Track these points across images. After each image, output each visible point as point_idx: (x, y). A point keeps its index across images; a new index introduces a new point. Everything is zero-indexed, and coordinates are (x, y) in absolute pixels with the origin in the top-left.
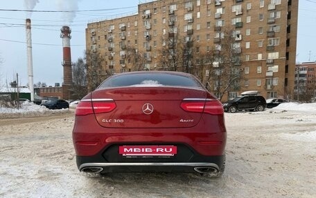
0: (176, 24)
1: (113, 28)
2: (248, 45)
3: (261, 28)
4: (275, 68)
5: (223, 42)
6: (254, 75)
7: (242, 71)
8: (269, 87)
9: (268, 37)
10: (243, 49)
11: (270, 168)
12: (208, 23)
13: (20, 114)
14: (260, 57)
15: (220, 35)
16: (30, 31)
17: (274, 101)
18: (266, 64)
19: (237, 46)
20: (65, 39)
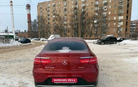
0: (78, 3)
1: (49, 5)
2: (110, 13)
3: (115, 5)
4: (122, 23)
5: (98, 12)
6: (112, 26)
7: (107, 25)
8: (119, 32)
9: (119, 9)
10: (107, 14)
11: (118, 80)
12: (92, 3)
13: (9, 46)
14: (115, 18)
15: (97, 8)
16: (12, 7)
17: (120, 39)
18: (118, 21)
19: (105, 13)
20: (28, 10)
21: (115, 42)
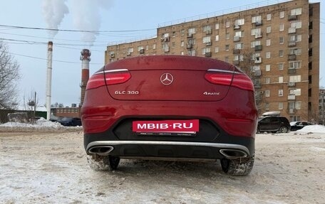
0: (195, 47)
1: (132, 50)
2: (268, 68)
3: (281, 51)
4: (298, 92)
5: (242, 65)
6: (275, 98)
7: (262, 94)
8: (291, 111)
9: (289, 60)
10: (263, 71)
11: (306, 171)
12: (227, 46)
14: (281, 80)
15: (239, 57)
16: (51, 53)
17: (298, 124)
18: (287, 87)
19: (257, 68)
20: (84, 61)
21: (285, 129)
